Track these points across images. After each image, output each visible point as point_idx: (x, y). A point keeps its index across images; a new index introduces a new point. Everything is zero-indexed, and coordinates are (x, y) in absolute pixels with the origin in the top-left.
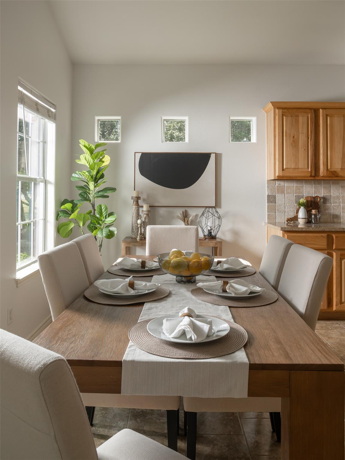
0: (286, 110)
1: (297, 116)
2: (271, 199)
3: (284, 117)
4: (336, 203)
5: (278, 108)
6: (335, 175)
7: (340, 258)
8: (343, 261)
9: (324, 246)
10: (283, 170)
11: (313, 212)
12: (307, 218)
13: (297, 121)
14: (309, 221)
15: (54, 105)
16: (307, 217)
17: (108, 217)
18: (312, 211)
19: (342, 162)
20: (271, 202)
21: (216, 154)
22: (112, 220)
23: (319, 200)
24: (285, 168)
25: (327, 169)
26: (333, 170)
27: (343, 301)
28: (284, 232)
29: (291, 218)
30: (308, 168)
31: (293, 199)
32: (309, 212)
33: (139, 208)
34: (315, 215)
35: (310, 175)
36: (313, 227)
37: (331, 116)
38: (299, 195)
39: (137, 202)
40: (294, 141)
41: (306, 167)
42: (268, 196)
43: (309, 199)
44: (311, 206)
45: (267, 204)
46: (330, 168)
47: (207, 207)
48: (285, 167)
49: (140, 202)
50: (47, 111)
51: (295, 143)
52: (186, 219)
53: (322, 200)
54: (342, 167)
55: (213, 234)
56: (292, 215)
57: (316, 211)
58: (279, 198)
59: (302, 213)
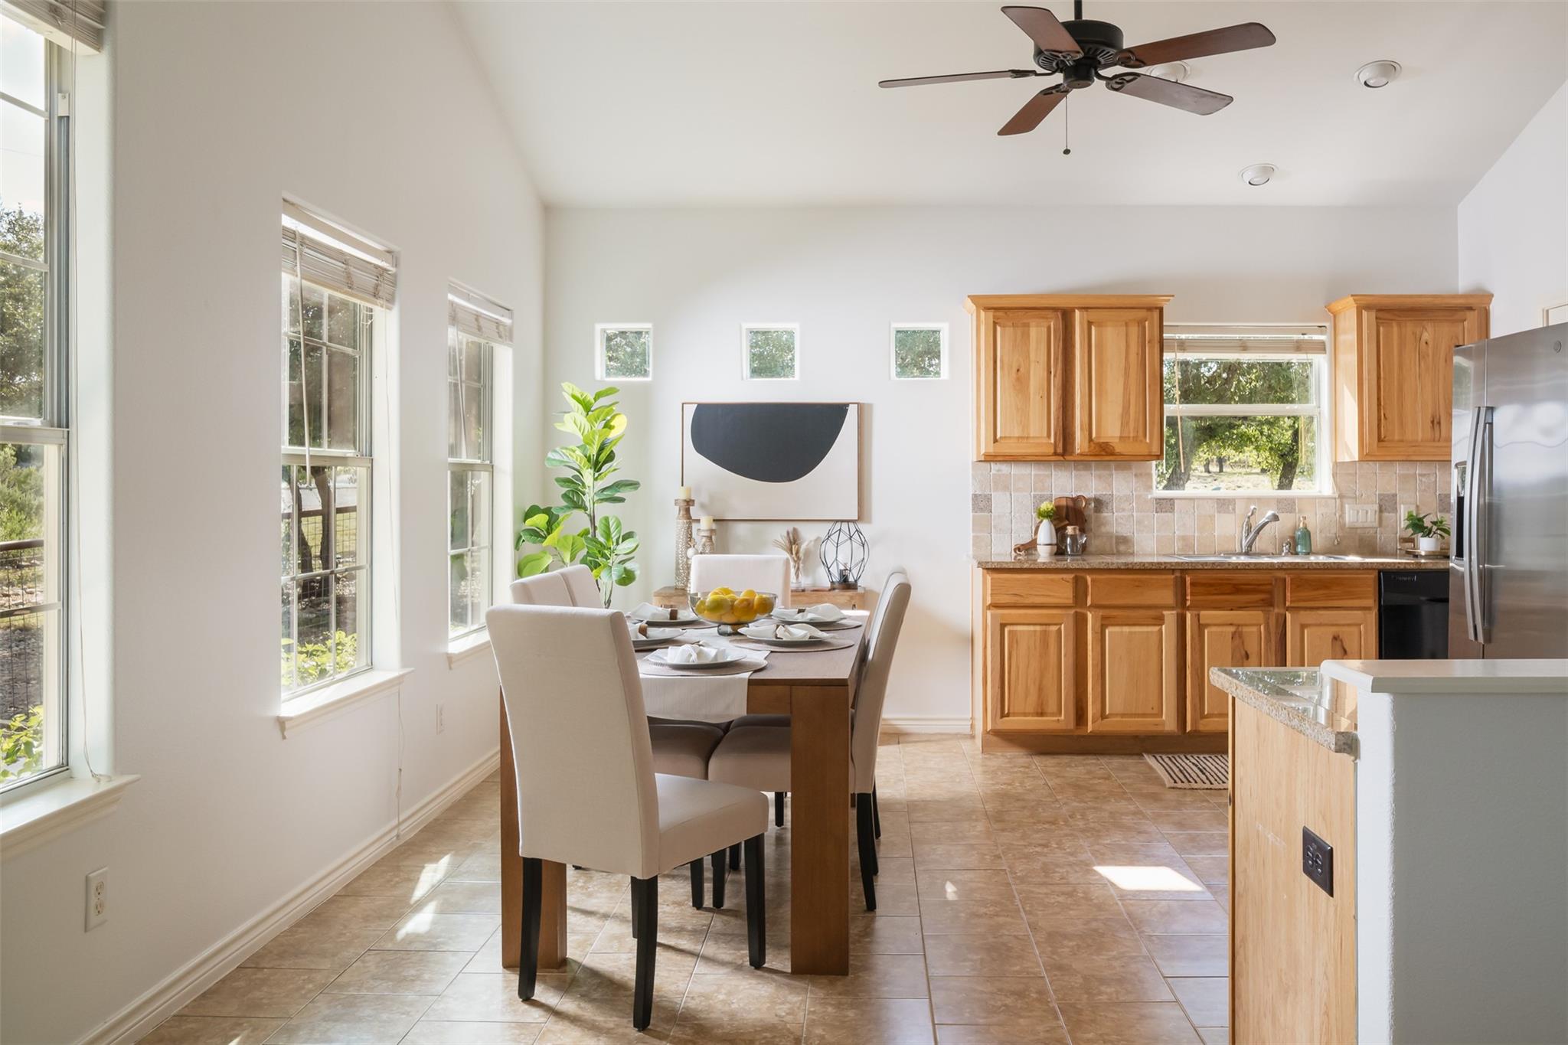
0: (1000, 314)
1: (1027, 325)
2: (982, 503)
3: (998, 328)
4: (1124, 510)
5: (987, 309)
6: (1106, 452)
7: (1102, 625)
8: (1107, 631)
9: (1067, 599)
10: (995, 441)
11: (1070, 530)
12: (1057, 544)
13: (1026, 336)
14: (1059, 552)
15: (509, 310)
16: (1055, 542)
17: (622, 541)
18: (1066, 529)
19: (1122, 423)
20: (981, 510)
21: (861, 407)
22: (629, 548)
23: (1084, 504)
24: (1001, 437)
25: (1090, 440)
26: (1102, 441)
27: (1107, 713)
28: (985, 571)
29: (1022, 545)
30: (1049, 436)
31: (1029, 503)
32: (1060, 532)
33: (690, 523)
34: (1074, 538)
35: (1053, 451)
36: (1069, 562)
37: (1100, 325)
38: (1043, 493)
39: (688, 511)
40: (1018, 379)
41: (1045, 435)
42: (975, 497)
43: (1064, 503)
44: (1067, 518)
45: (971, 514)
46: (1096, 437)
47: (837, 521)
48: (998, 436)
49: (694, 512)
50: (494, 326)
51: (1021, 381)
52: (793, 547)
53: (1093, 505)
54: (1121, 433)
55: (851, 579)
56: (1026, 539)
57: (1074, 529)
58: (999, 501)
59: (1045, 534)
